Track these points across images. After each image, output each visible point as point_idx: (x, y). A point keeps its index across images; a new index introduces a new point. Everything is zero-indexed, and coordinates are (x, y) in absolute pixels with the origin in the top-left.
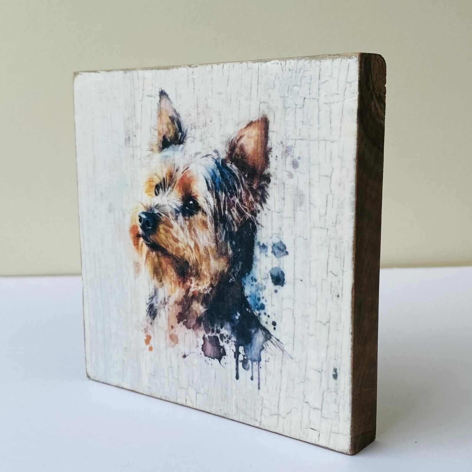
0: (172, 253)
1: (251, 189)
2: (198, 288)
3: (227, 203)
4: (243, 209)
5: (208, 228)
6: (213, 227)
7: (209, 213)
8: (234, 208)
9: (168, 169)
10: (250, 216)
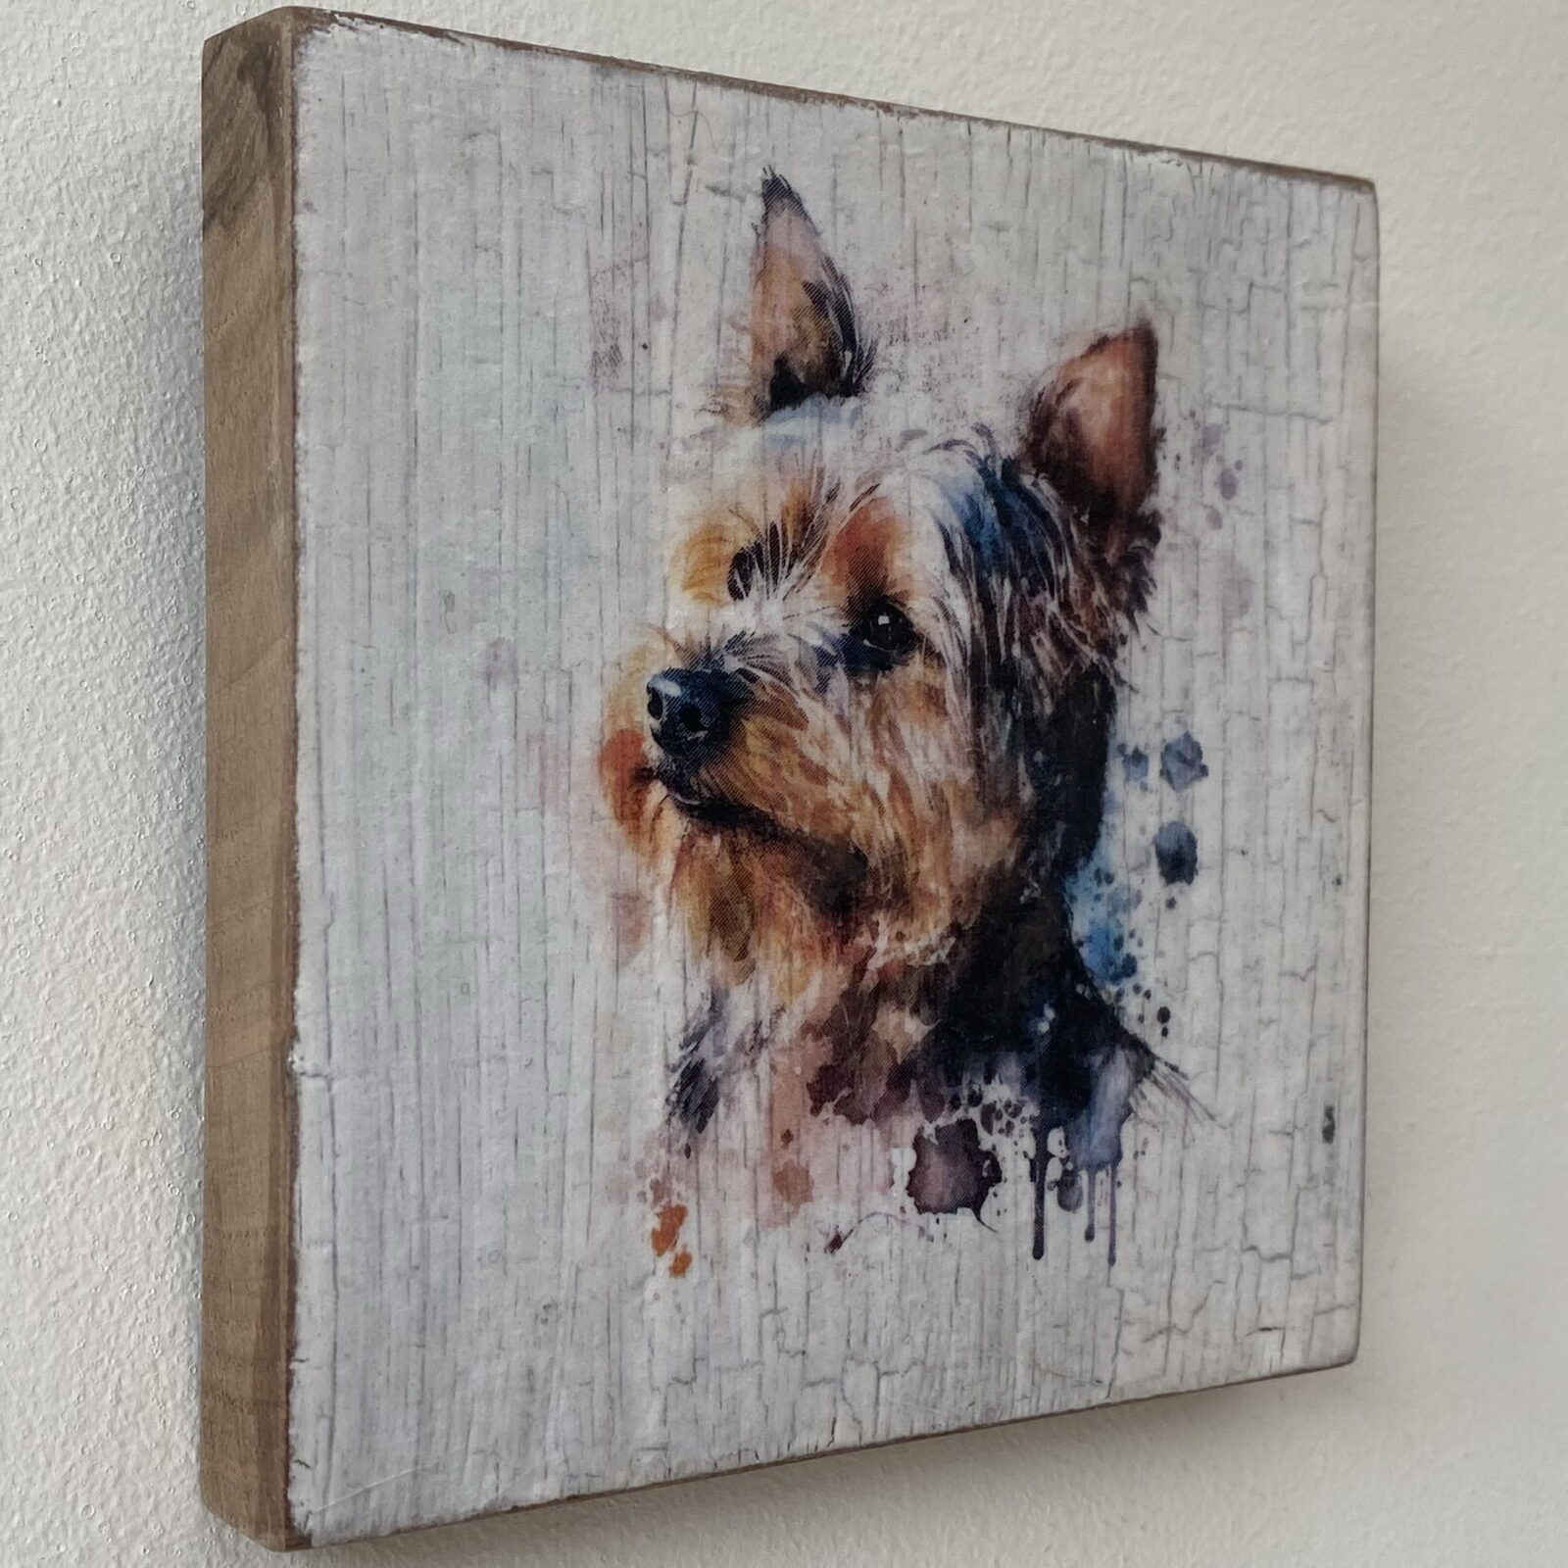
0: (799, 830)
1: (1100, 564)
2: (903, 949)
3: (1017, 615)
4: (1071, 634)
5: (946, 714)
6: (968, 709)
7: (953, 656)
8: (1041, 635)
9: (793, 491)
10: (1094, 656)
